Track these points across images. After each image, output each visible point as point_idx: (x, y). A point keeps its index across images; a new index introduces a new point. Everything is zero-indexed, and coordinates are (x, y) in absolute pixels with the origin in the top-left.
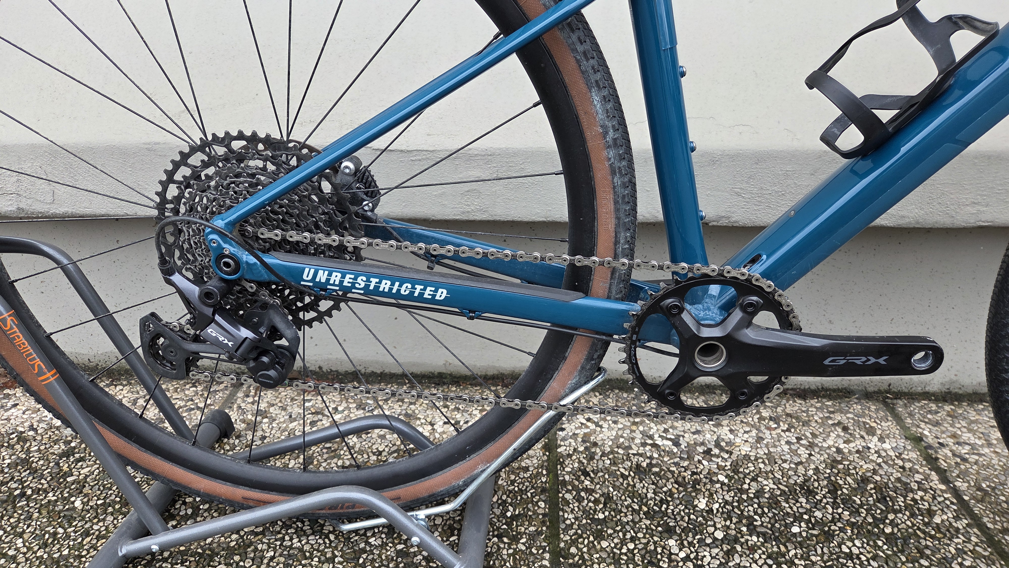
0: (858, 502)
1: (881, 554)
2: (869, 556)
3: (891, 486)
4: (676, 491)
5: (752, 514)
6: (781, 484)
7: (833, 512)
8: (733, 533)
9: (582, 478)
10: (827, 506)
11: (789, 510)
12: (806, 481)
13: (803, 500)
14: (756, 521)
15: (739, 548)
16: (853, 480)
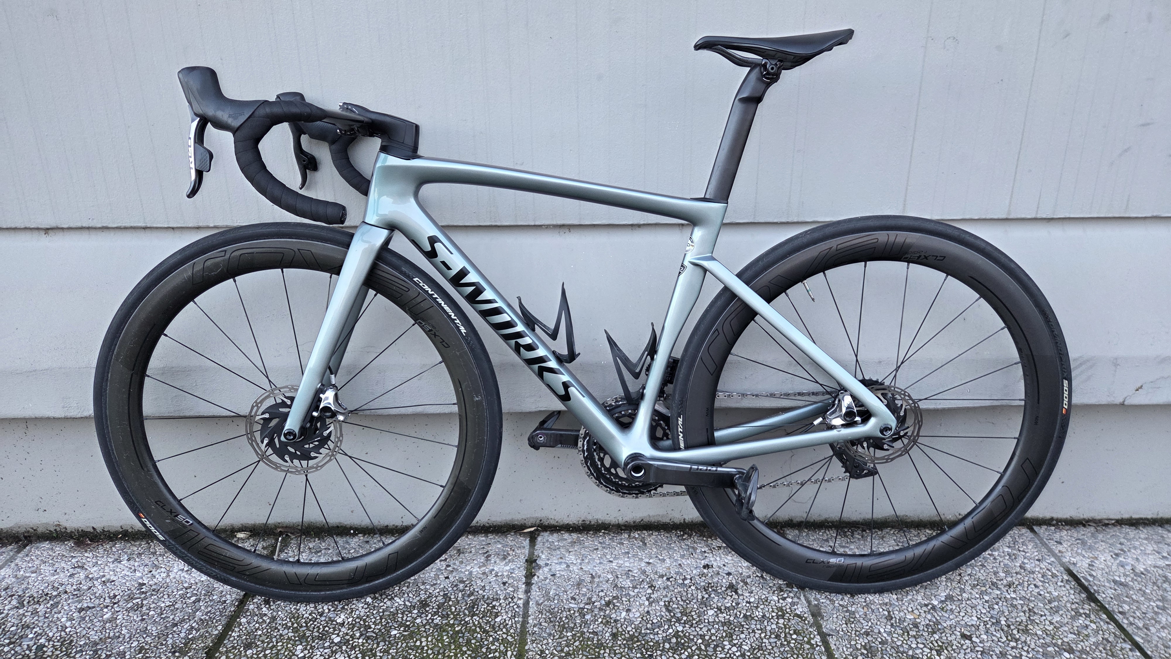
0: (453, 609)
1: (440, 645)
2: (430, 647)
3: (486, 597)
4: (327, 611)
5: (371, 623)
6: (409, 601)
7: (430, 619)
8: (348, 637)
9: (263, 606)
10: (430, 615)
11: (400, 619)
12: (428, 597)
13: (416, 611)
14: (370, 628)
15: (344, 648)
16: (462, 595)
